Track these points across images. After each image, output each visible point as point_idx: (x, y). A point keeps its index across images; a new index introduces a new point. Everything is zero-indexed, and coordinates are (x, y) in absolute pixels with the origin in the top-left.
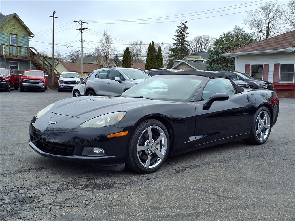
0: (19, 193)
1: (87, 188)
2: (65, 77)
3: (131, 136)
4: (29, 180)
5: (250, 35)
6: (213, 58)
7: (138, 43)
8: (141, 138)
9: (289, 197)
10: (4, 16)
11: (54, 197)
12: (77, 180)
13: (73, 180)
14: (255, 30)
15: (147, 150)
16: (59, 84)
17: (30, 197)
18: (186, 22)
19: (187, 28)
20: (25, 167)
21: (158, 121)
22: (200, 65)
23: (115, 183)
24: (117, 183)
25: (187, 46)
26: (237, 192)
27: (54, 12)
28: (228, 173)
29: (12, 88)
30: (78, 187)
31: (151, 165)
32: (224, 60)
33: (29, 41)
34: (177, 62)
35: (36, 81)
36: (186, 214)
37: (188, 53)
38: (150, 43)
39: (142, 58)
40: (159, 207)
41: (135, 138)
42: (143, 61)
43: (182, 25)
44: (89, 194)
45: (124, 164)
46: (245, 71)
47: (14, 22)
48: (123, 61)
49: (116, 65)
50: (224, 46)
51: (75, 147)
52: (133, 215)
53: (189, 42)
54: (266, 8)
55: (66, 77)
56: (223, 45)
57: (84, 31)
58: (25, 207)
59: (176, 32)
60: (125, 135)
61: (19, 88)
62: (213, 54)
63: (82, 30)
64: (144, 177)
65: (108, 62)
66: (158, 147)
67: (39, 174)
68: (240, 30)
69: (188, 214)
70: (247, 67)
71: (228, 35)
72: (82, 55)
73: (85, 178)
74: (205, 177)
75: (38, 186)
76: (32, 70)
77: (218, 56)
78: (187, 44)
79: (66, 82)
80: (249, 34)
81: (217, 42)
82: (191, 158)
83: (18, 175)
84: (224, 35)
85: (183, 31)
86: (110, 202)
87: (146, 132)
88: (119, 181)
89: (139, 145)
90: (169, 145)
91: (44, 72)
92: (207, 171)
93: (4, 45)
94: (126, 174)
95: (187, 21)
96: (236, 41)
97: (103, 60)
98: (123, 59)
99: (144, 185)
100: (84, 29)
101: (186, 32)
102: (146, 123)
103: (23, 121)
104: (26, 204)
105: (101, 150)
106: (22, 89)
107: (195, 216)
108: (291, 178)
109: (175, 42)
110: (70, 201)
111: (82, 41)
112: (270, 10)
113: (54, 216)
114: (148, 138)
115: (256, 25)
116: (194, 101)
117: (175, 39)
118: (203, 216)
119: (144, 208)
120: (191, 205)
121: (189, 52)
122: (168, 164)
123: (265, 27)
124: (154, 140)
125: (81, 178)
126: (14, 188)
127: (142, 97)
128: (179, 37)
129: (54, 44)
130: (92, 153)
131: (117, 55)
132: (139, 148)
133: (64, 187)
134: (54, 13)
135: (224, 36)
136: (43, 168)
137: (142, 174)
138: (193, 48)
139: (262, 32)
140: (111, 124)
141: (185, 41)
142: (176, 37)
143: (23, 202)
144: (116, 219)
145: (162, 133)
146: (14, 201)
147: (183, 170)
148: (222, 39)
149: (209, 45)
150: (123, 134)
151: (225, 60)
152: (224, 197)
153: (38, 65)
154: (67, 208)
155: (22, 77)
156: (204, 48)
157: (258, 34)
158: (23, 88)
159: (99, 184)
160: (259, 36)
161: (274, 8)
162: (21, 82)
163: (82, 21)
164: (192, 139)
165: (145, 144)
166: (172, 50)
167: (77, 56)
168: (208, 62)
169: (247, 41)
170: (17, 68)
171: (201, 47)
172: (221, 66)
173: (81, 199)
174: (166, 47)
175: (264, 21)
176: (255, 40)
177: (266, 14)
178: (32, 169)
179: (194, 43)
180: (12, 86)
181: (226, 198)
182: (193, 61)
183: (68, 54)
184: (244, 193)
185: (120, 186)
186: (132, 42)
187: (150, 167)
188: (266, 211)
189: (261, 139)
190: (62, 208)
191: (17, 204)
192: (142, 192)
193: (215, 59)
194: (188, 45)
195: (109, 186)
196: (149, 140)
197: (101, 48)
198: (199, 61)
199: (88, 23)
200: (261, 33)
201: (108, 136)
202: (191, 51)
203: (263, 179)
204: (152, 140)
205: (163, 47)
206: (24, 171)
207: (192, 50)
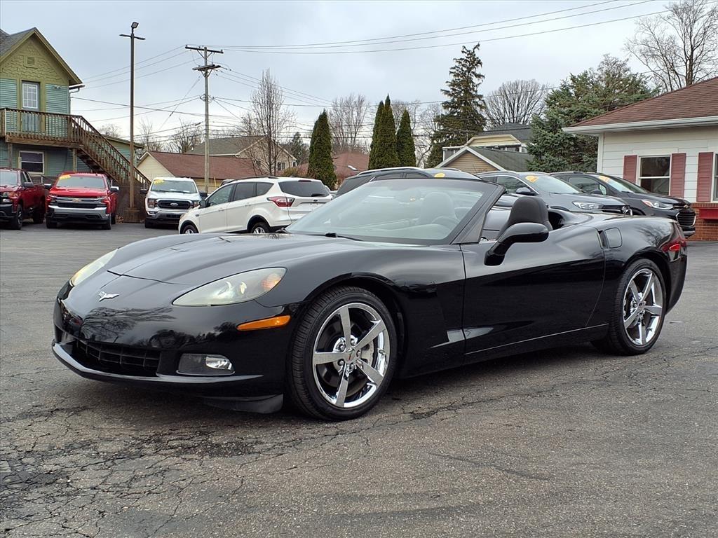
0: (22, 464)
1: (187, 453)
2: (161, 191)
3: (299, 327)
4: (49, 434)
5: (641, 79)
6: (545, 139)
7: (353, 104)
8: (323, 332)
9: (681, 475)
10: (6, 36)
11: (105, 473)
12: (166, 434)
13: (156, 435)
14: (657, 65)
15: (339, 363)
16: (148, 209)
17: (49, 473)
18: (475, 48)
19: (479, 62)
20: (40, 406)
21: (366, 291)
22: (511, 158)
23: (257, 442)
24: (262, 443)
25: (478, 109)
26: (554, 463)
27: (134, 25)
28: (542, 420)
29: (28, 220)
30: (167, 452)
31: (348, 400)
32: (572, 143)
33: (69, 98)
34: (452, 150)
35: (89, 200)
36: (418, 510)
37: (482, 129)
38: (381, 103)
39: (364, 142)
40: (356, 496)
41: (307, 331)
42: (365, 149)
43: (466, 55)
44: (192, 467)
45: (281, 397)
46: (625, 173)
47: (33, 51)
48: (311, 148)
49: (294, 158)
50: (573, 108)
51: (161, 355)
52: (289, 512)
53: (484, 99)
54: (684, 9)
55: (164, 192)
56: (570, 107)
57: (212, 72)
58: (35, 493)
59: (451, 72)
60: (282, 324)
61: (45, 221)
62: (543, 128)
63: (205, 69)
64: (331, 428)
65: (273, 152)
66: (368, 355)
67: (74, 420)
68: (619, 66)
69: (422, 510)
70: (629, 160)
71: (583, 80)
72: (207, 134)
73: (186, 432)
74: (482, 429)
75: (69, 449)
76: (79, 174)
77: (556, 135)
78: (480, 103)
79: (165, 204)
80: (639, 75)
81: (555, 99)
82: (455, 385)
83: (24, 423)
84: (572, 79)
85: (469, 70)
86: (238, 484)
87: (337, 319)
88: (267, 438)
89: (319, 350)
90: (396, 350)
91: (109, 177)
92: (491, 415)
93: (7, 109)
94: (288, 421)
95: (479, 45)
96: (605, 96)
97: (260, 148)
98: (312, 143)
99: (327, 446)
100: (213, 67)
101: (478, 73)
102: (335, 296)
103: (48, 300)
104: (37, 487)
105: (225, 361)
106: (53, 222)
107: (439, 514)
108: (696, 433)
109: (449, 99)
110: (142, 481)
111: (206, 100)
112: (695, 13)
113: (100, 512)
114: (341, 334)
115: (659, 53)
116: (460, 244)
117: (447, 92)
118: (458, 514)
119: (317, 496)
120: (433, 491)
121: (485, 125)
122: (396, 399)
123: (684, 57)
124: (356, 340)
125: (175, 430)
126: (10, 452)
127: (333, 235)
128: (458, 85)
129: (134, 105)
130: (202, 369)
131: (298, 134)
132: (319, 358)
133: (133, 450)
134: (133, 28)
135: (574, 81)
136: (85, 408)
137: (327, 422)
138: (495, 114)
139: (674, 70)
140: (248, 299)
141: (473, 97)
142: (450, 86)
143: (30, 482)
144: (248, 520)
145: (378, 322)
146: (8, 480)
147: (429, 414)
148: (568, 90)
149: (538, 105)
150: (279, 322)
151: (575, 146)
152: (517, 473)
153: (93, 161)
154: (134, 495)
155: (51, 192)
156: (523, 114)
157: (665, 76)
158: (54, 220)
159: (218, 445)
160: (667, 81)
161: (707, 7)
162: (49, 203)
163: (206, 48)
164: (455, 336)
165: (334, 349)
166: (440, 120)
167: (195, 137)
168: (531, 150)
169: (634, 95)
170: (38, 168)
171: (515, 110)
172: (564, 160)
173: (171, 478)
174: (424, 113)
175: (680, 43)
176: (655, 91)
177: (686, 25)
178: (58, 410)
179: (497, 102)
180: (25, 215)
181: (522, 476)
182: (494, 147)
183: (174, 133)
184: (570, 466)
185: (269, 449)
186: (336, 100)
187: (347, 405)
188: (616, 506)
189: (639, 341)
190: (121, 497)
191: (16, 489)
192: (320, 463)
193: (549, 143)
194: (481, 107)
195: (241, 449)
196: (344, 339)
197: (254, 116)
198: (508, 147)
199: (222, 53)
200: (672, 74)
201: (241, 328)
202: (489, 123)
203: (624, 434)
204: (352, 339)
205: (418, 113)
206: (40, 414)
207: (492, 120)
